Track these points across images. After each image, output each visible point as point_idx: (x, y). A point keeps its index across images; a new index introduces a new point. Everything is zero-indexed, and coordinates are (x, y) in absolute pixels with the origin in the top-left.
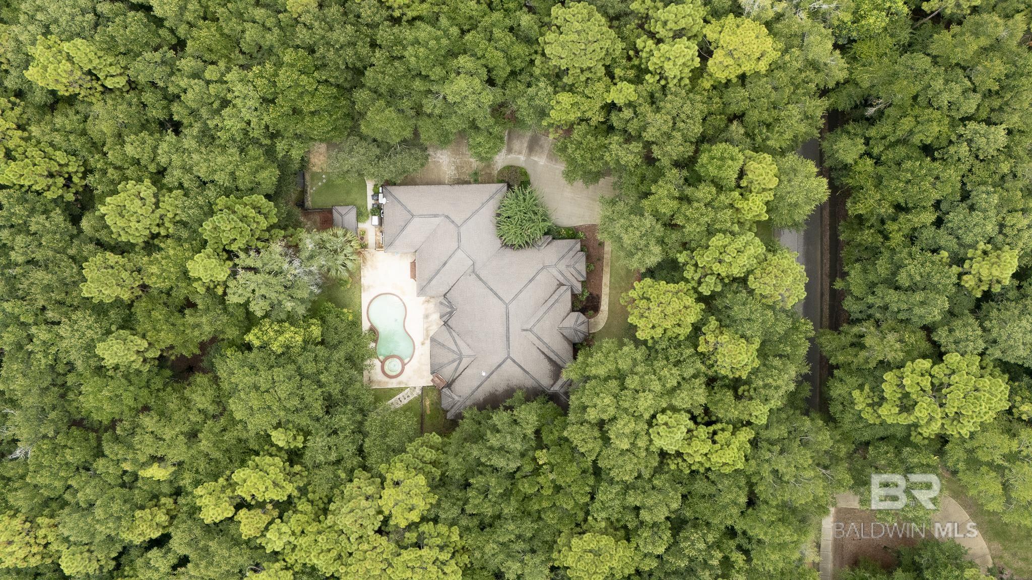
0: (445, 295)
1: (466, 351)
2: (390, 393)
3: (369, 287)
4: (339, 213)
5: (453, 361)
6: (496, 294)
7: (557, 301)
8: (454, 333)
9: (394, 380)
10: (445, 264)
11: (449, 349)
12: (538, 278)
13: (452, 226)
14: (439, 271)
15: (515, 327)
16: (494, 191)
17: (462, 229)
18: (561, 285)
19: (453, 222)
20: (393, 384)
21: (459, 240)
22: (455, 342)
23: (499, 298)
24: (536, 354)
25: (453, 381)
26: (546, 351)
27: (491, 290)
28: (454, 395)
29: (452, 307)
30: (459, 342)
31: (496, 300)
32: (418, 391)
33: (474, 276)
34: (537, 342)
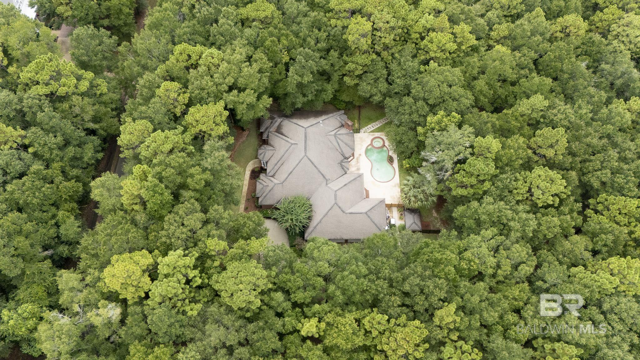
0: (346, 173)
1: (332, 139)
2: (379, 130)
3: (395, 186)
4: (417, 225)
5: (340, 134)
6: (312, 163)
7: (276, 164)
8: (340, 151)
9: (376, 136)
10: (345, 185)
11: (343, 141)
12: (286, 175)
13: (340, 205)
14: (349, 183)
15: (301, 145)
16: (313, 233)
17: (333, 202)
18: (272, 176)
19: (340, 207)
20: (377, 134)
21: (336, 195)
22: (339, 144)
23: (310, 160)
24: (290, 135)
25: (340, 127)
26: (284, 137)
27: (315, 166)
28: (340, 120)
29: (341, 164)
30: (336, 144)
31: (313, 160)
32: (362, 131)
33: (327, 178)
34: (288, 140)
